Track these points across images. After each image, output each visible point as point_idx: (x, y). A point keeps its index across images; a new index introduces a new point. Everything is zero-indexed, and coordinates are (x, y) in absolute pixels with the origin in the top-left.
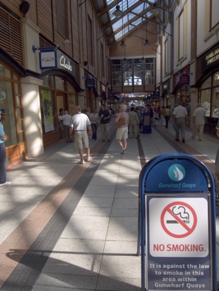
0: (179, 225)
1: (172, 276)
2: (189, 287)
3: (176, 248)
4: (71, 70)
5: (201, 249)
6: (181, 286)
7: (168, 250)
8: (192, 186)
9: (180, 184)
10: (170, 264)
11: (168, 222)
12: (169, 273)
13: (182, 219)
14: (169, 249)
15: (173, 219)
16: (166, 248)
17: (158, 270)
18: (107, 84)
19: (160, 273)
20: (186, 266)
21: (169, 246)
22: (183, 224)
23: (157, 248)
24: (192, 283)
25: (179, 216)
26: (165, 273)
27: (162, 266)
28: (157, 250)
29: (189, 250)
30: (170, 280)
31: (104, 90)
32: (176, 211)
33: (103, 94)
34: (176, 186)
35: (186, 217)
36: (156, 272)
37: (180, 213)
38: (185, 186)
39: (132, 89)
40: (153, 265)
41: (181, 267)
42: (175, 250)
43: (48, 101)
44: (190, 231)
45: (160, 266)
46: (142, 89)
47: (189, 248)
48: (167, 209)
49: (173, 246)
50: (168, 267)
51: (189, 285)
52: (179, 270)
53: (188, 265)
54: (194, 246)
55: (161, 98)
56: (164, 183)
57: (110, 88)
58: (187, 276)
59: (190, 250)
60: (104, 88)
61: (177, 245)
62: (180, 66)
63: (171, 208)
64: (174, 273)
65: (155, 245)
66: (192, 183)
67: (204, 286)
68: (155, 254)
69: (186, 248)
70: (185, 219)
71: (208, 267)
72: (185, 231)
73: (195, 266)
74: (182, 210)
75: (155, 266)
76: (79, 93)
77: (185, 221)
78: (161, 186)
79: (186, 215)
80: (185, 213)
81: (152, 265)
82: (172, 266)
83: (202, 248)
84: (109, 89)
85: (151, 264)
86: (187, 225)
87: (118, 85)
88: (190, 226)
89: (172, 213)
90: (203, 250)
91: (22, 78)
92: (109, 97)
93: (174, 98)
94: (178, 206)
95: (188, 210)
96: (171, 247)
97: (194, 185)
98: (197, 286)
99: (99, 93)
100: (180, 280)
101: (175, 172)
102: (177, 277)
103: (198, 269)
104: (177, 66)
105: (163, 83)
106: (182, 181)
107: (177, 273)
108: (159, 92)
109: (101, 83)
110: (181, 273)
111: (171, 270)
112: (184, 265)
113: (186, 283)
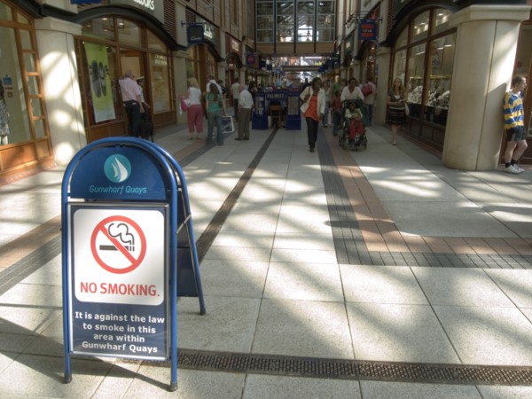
0: (118, 253)
1: (108, 333)
2: (133, 351)
3: (114, 289)
4: (153, 9)
5: (152, 293)
6: (121, 348)
7: (102, 293)
8: (140, 191)
9: (122, 188)
10: (105, 314)
11: (103, 248)
12: (103, 327)
13: (124, 244)
14: (103, 291)
15: (110, 243)
16: (99, 289)
17: (88, 322)
18: (244, 38)
19: (90, 327)
20: (129, 318)
21: (104, 286)
22: (125, 251)
23: (85, 287)
24: (138, 344)
25: (118, 239)
26: (97, 327)
27: (93, 316)
28: (86, 291)
29: (133, 294)
30: (105, 337)
31: (237, 50)
32: (114, 231)
33: (235, 57)
34: (115, 190)
35: (130, 241)
36: (84, 325)
37: (120, 234)
38: (130, 190)
39: (292, 48)
40: (81, 314)
41: (121, 318)
42: (113, 292)
43: (101, 64)
44: (136, 264)
45: (90, 317)
46: (312, 48)
47: (134, 289)
48: (100, 227)
49: (110, 285)
50: (102, 318)
51: (133, 348)
52: (119, 323)
53: (132, 317)
54: (141, 286)
55: (342, 68)
56: (97, 185)
57: (251, 46)
58: (130, 334)
59: (135, 292)
60: (235, 46)
61: (116, 285)
62: (369, 5)
63: (107, 226)
64: (110, 328)
65: (82, 284)
66: (141, 186)
67: (155, 350)
68: (83, 297)
69: (129, 289)
70: (128, 244)
71: (163, 322)
72: (128, 264)
73: (143, 319)
74: (123, 229)
75: (83, 316)
76: (174, 52)
77: (127, 247)
78: (92, 189)
79: (129, 238)
80: (127, 234)
81: (79, 315)
82: (108, 318)
83: (155, 291)
84: (248, 48)
85: (77, 313)
86: (131, 253)
87: (267, 40)
88: (136, 254)
89: (107, 233)
90: (155, 294)
91: (35, 20)
92: (248, 62)
93: (359, 66)
94: (117, 223)
95: (132, 230)
96: (107, 287)
97: (144, 190)
98: (145, 349)
99: (224, 55)
100: (119, 338)
101: (115, 168)
102: (115, 333)
103: (147, 324)
104: (365, 5)
105: (346, 39)
106: (126, 183)
107: (116, 328)
108: (339, 56)
109: (229, 36)
110: (121, 329)
111: (106, 323)
112: (125, 317)
113: (128, 344)
